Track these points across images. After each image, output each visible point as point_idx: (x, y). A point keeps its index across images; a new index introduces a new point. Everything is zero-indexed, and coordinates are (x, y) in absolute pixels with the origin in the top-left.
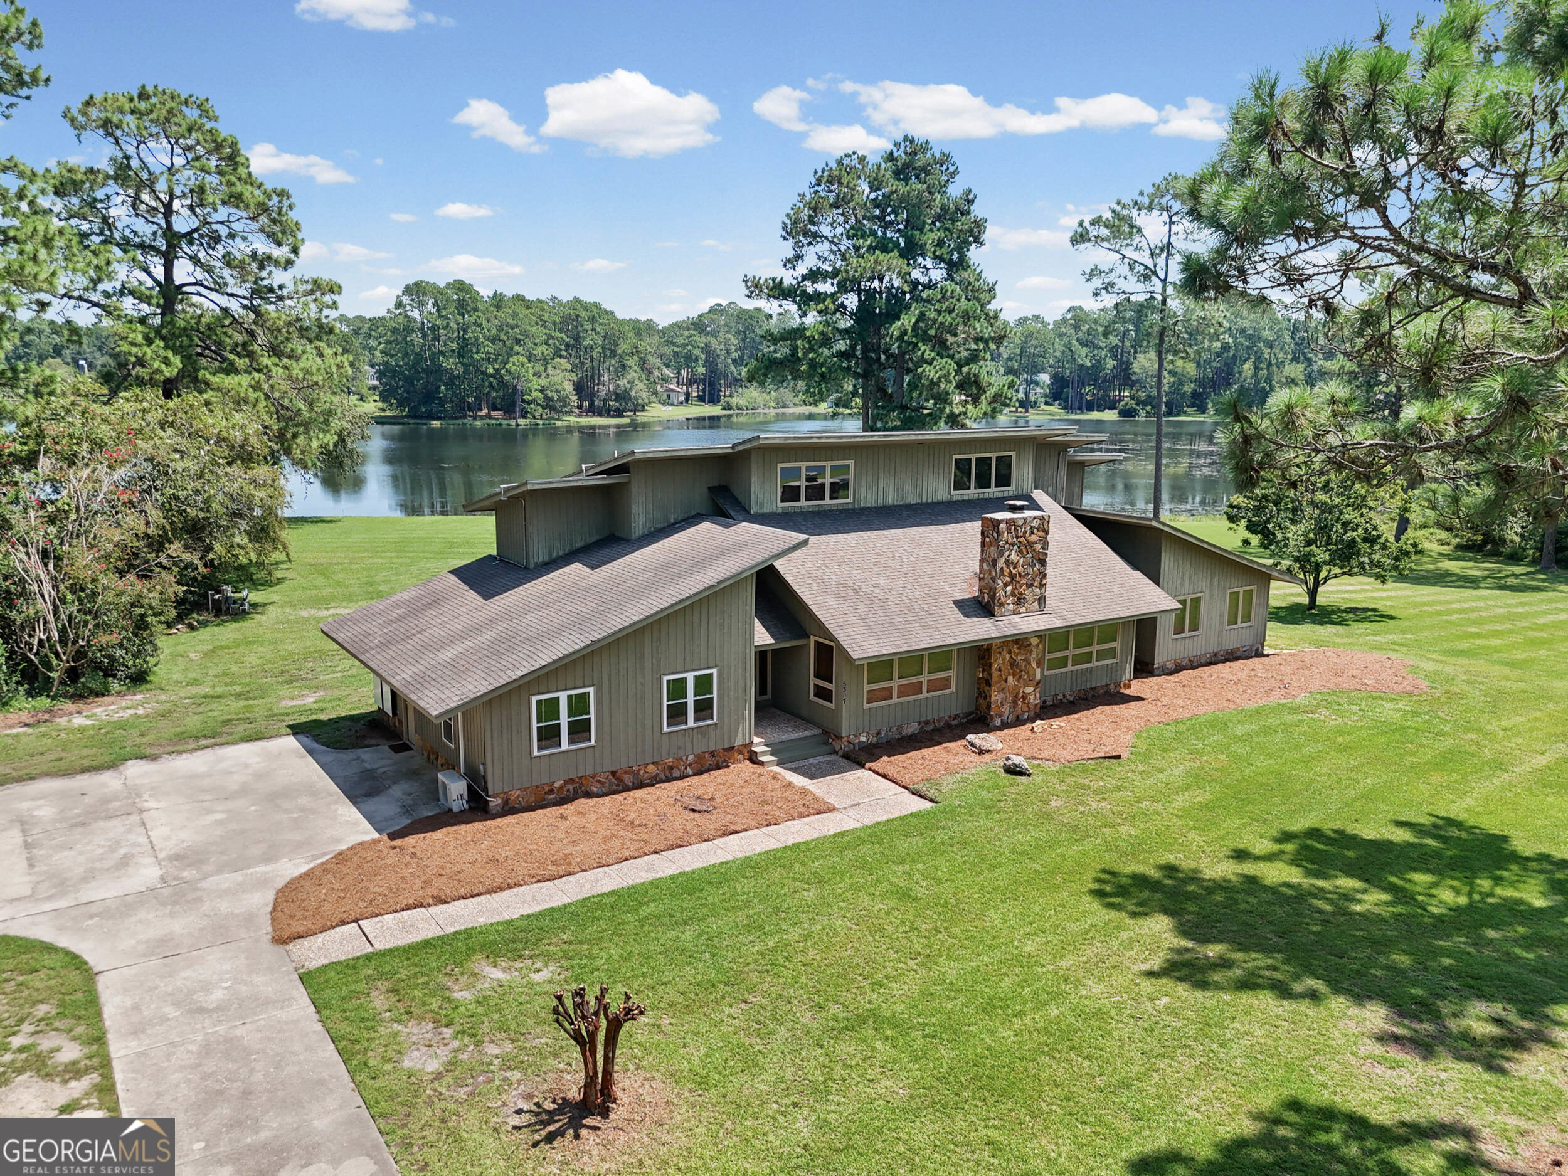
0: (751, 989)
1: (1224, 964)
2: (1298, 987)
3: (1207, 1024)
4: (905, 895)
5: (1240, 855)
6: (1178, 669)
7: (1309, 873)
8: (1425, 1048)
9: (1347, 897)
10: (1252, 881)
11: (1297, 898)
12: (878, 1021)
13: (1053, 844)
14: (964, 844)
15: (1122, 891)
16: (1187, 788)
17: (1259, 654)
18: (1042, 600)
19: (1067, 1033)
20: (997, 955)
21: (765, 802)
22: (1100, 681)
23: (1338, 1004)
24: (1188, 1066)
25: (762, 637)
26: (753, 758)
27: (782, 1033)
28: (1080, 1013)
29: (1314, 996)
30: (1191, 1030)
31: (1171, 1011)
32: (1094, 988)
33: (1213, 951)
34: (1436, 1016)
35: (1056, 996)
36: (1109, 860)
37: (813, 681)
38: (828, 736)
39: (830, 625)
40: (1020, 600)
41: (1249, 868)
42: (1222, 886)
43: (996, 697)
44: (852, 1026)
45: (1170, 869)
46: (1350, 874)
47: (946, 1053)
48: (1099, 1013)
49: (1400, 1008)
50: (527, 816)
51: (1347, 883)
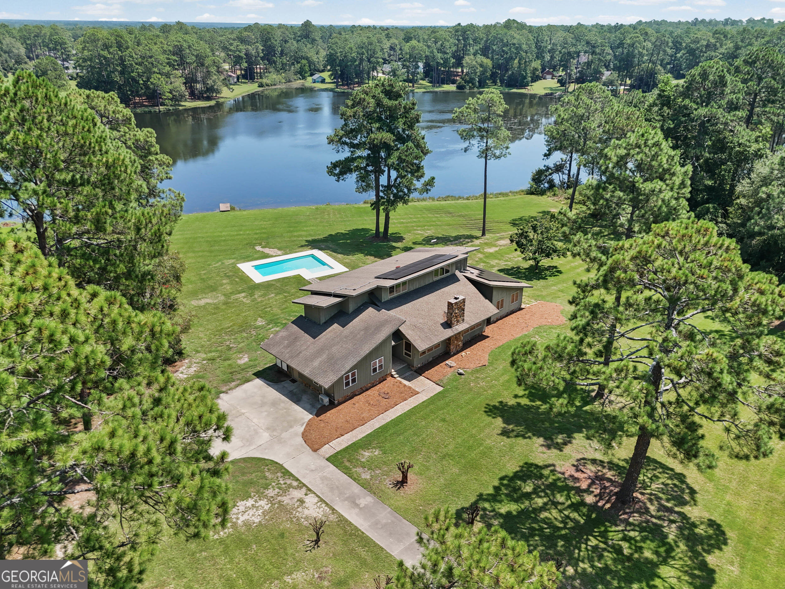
0: (421, 451)
1: (513, 431)
2: (527, 436)
3: (511, 447)
4: (444, 420)
5: (516, 396)
6: (498, 320)
7: (531, 401)
8: (549, 447)
9: (538, 408)
10: (519, 404)
11: (528, 409)
12: (450, 456)
13: (474, 399)
14: (453, 401)
15: (490, 411)
16: (503, 375)
17: (521, 309)
18: (463, 320)
19: (485, 453)
20: (467, 435)
21: (401, 393)
22: (477, 333)
23: (535, 438)
24: (508, 458)
25: (393, 343)
26: (392, 376)
27: (431, 461)
28: (486, 448)
29: (529, 438)
30: (508, 450)
31: (504, 446)
32: (488, 441)
33: (511, 427)
34: (552, 440)
35: (481, 444)
36: (487, 402)
37: (404, 351)
38: (409, 366)
39: (408, 337)
40: (458, 321)
41: (519, 400)
42: (512, 407)
43: (452, 347)
44: (444, 457)
45: (501, 402)
46: (540, 401)
47: (463, 461)
48: (490, 448)
49: (546, 439)
50: (345, 404)
51: (539, 403)
